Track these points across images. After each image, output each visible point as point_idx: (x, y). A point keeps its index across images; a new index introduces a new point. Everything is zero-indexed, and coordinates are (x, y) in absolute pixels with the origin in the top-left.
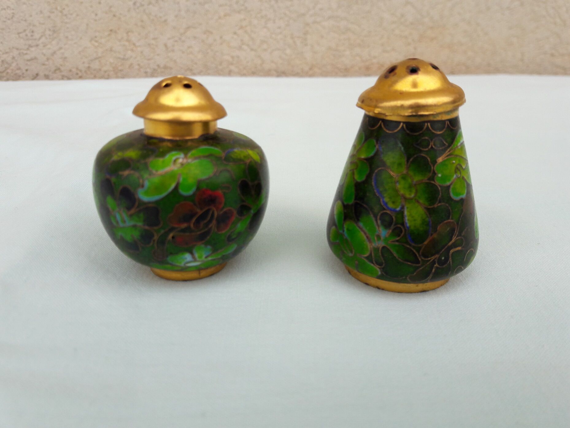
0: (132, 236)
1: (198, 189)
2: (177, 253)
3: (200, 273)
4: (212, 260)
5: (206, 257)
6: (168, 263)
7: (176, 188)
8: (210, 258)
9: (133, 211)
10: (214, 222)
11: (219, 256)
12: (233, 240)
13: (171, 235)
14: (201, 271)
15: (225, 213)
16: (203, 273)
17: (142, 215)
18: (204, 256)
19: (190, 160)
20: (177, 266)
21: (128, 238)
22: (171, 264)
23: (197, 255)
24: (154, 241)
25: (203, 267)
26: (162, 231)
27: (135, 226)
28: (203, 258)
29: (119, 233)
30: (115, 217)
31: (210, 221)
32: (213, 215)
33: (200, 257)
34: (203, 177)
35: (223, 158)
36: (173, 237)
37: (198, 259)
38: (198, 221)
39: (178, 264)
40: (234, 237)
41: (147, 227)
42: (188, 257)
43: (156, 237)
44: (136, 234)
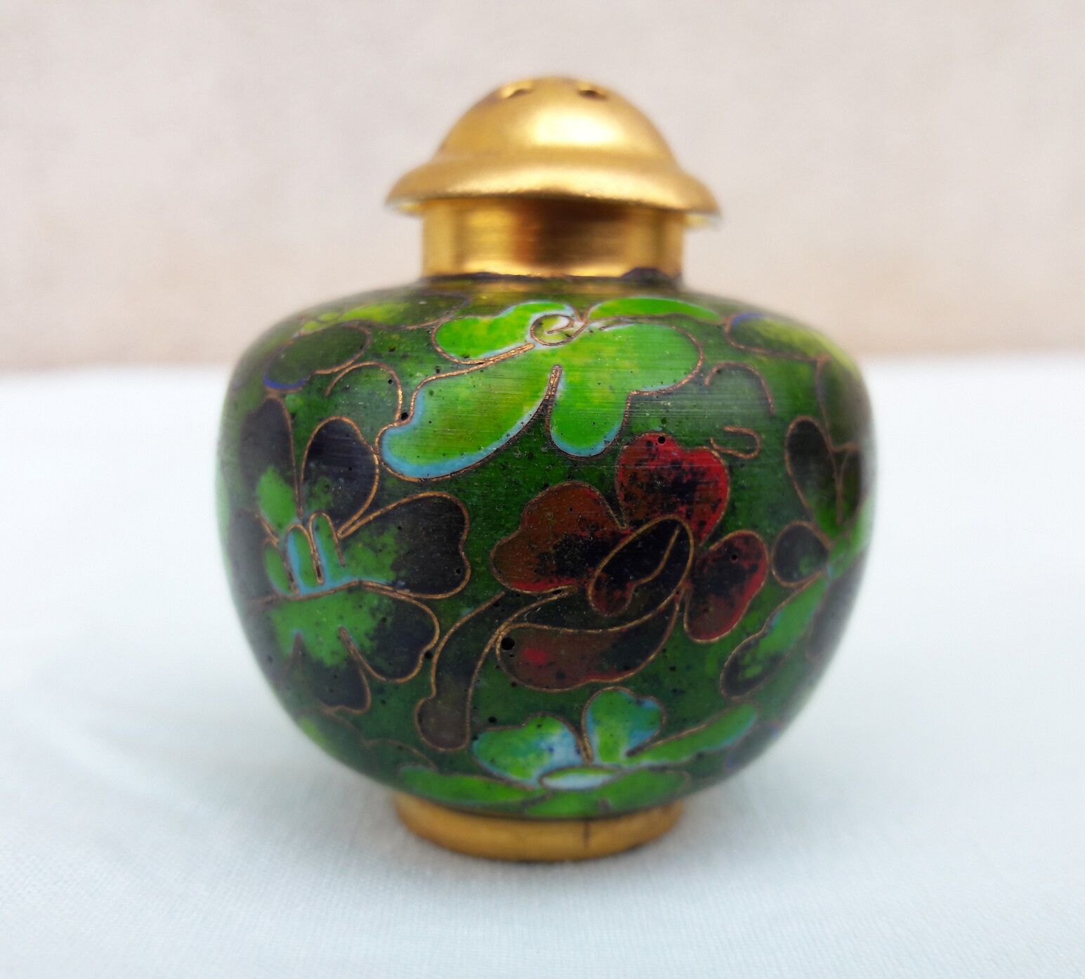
0: (341, 636)
1: (626, 431)
2: (516, 722)
3: (587, 835)
4: (652, 769)
5: (632, 753)
6: (474, 770)
7: (540, 421)
8: (646, 760)
9: (354, 524)
10: (683, 585)
11: (685, 758)
12: (750, 683)
13: (502, 632)
14: (594, 827)
15: (731, 550)
16: (602, 836)
17: (389, 539)
18: (624, 748)
19: (596, 325)
20: (509, 784)
21: (326, 650)
22: (486, 774)
23: (596, 738)
24: (429, 655)
25: (612, 801)
26: (467, 614)
27: (356, 590)
28: (621, 757)
29: (291, 628)
30: (284, 556)
31: (667, 581)
32: (679, 554)
33: (609, 750)
34: (650, 385)
35: (727, 329)
36: (507, 643)
37: (598, 760)
38: (617, 576)
39: (514, 776)
40: (752, 672)
41: (404, 595)
42: (558, 740)
43: (437, 643)
44: (360, 624)
